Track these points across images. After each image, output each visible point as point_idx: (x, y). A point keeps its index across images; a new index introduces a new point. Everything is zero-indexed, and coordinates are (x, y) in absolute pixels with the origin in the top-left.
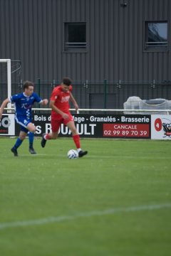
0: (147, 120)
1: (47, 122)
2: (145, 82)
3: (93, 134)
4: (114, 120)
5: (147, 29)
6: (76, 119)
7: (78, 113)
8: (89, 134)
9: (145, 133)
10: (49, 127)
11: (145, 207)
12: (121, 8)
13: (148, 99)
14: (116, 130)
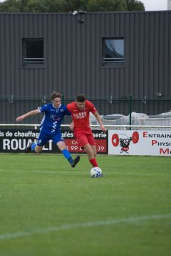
0: (105, 135)
1: (5, 137)
2: (103, 98)
3: (50, 149)
4: (72, 135)
5: (104, 45)
6: (34, 135)
7: (36, 128)
8: (47, 149)
9: (103, 148)
10: (6, 142)
11: (101, 223)
12: (79, 25)
13: (105, 114)
14: (74, 145)
